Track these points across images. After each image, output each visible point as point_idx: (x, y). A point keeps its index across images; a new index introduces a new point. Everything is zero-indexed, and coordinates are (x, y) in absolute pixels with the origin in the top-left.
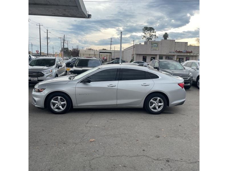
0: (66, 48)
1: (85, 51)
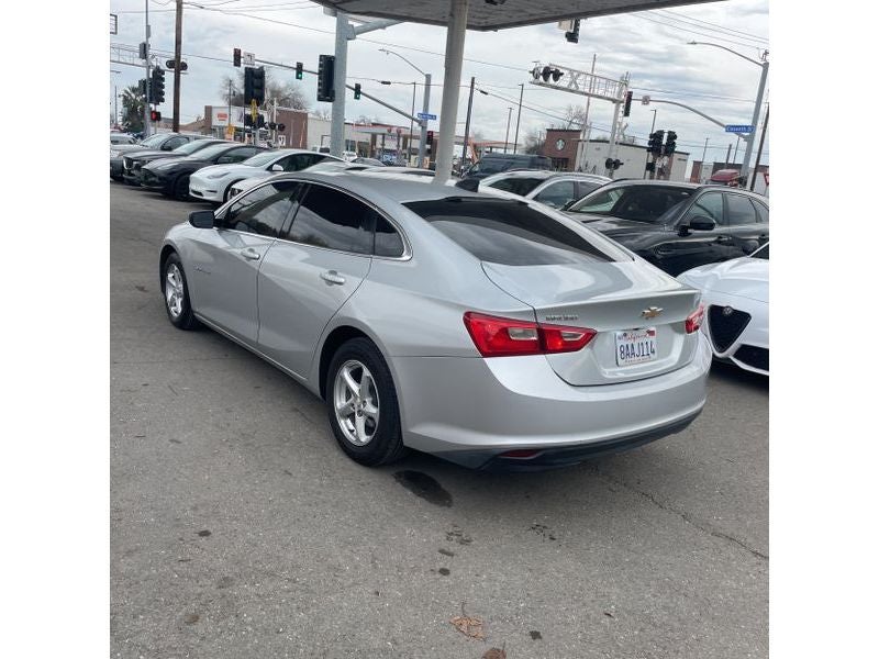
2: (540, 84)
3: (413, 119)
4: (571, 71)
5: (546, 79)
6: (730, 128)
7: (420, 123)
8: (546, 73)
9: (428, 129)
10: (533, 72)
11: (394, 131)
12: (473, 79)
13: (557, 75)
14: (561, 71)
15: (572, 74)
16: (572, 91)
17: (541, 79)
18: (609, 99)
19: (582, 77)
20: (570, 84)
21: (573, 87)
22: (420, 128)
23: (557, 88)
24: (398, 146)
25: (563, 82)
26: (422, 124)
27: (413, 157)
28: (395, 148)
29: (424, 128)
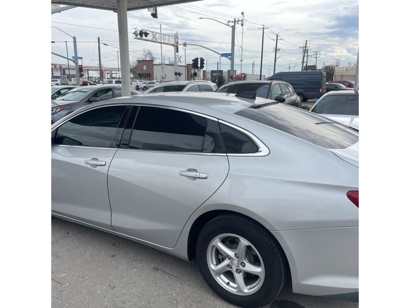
0: (312, 67)
1: (347, 70)
2: (139, 39)
3: (68, 59)
4: (152, 32)
5: (141, 36)
6: (223, 55)
7: (74, 62)
8: (141, 33)
9: (79, 64)
10: (134, 33)
11: (58, 67)
12: (99, 38)
13: (146, 34)
14: (148, 32)
15: (153, 34)
16: (154, 42)
17: (139, 36)
18: (171, 45)
19: (157, 35)
20: (153, 38)
21: (154, 40)
22: (74, 64)
23: (147, 40)
24: (61, 74)
25: (149, 37)
26: (75, 61)
27: (73, 79)
28: (60, 75)
29: (77, 64)
